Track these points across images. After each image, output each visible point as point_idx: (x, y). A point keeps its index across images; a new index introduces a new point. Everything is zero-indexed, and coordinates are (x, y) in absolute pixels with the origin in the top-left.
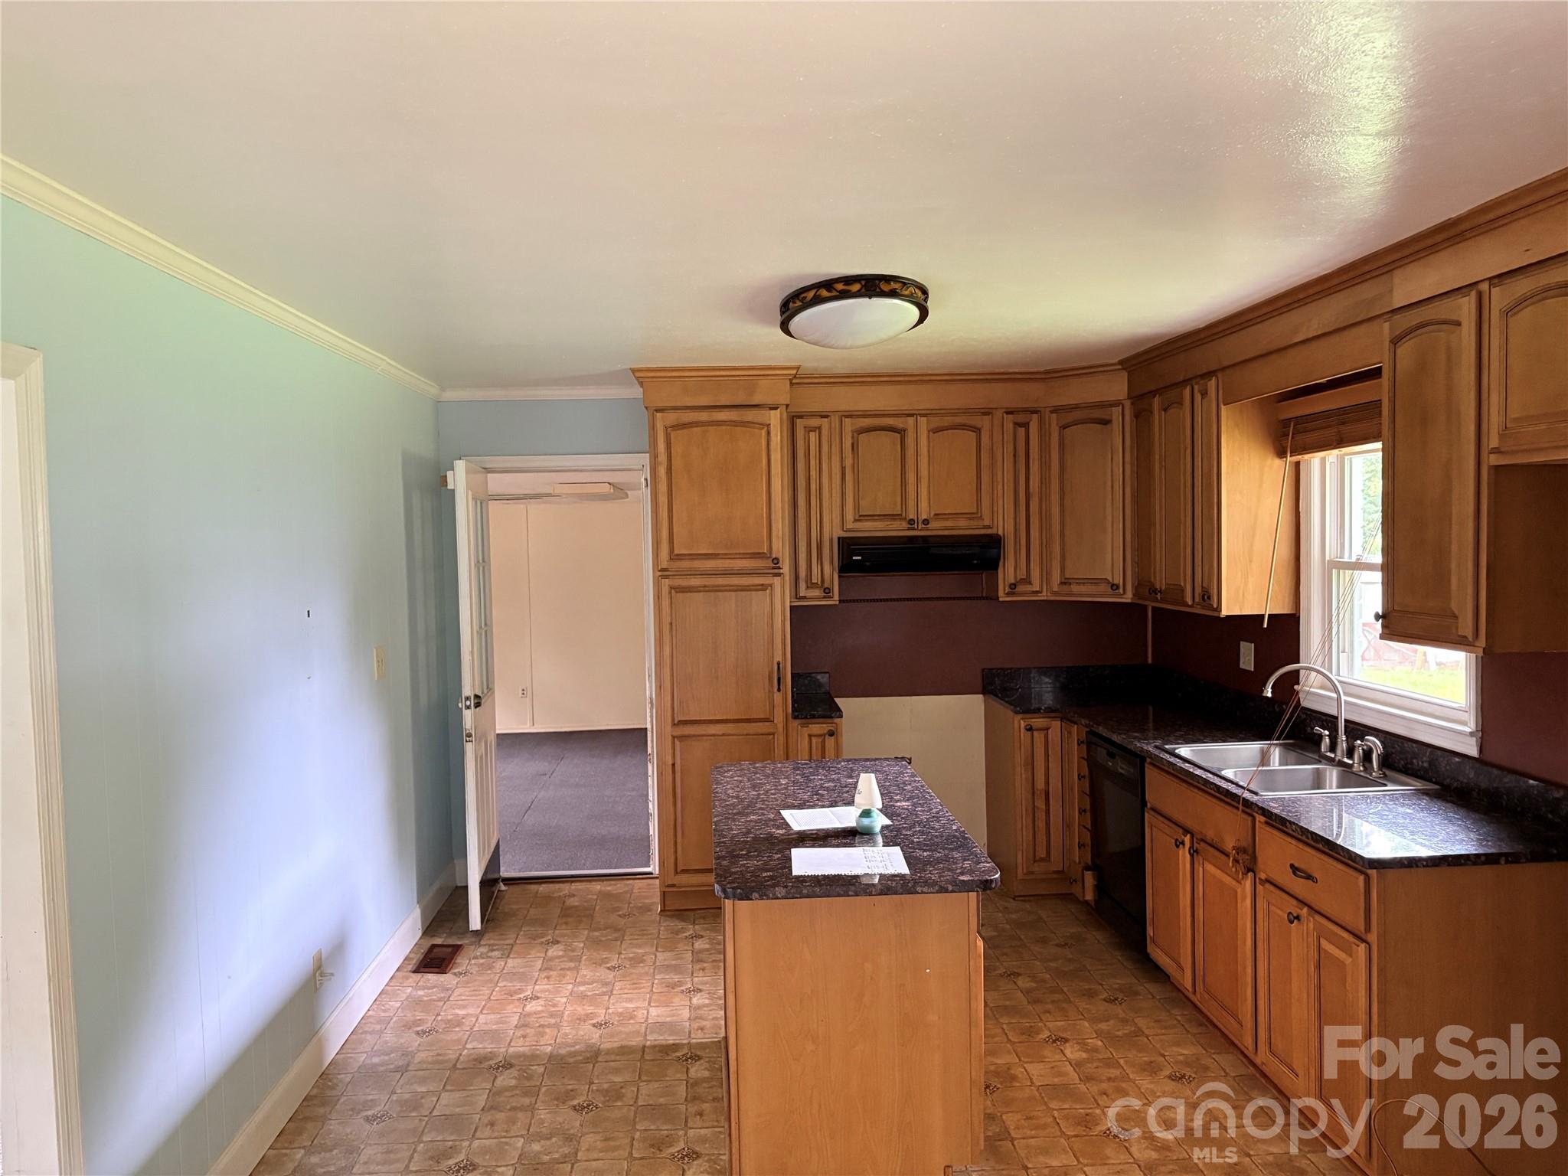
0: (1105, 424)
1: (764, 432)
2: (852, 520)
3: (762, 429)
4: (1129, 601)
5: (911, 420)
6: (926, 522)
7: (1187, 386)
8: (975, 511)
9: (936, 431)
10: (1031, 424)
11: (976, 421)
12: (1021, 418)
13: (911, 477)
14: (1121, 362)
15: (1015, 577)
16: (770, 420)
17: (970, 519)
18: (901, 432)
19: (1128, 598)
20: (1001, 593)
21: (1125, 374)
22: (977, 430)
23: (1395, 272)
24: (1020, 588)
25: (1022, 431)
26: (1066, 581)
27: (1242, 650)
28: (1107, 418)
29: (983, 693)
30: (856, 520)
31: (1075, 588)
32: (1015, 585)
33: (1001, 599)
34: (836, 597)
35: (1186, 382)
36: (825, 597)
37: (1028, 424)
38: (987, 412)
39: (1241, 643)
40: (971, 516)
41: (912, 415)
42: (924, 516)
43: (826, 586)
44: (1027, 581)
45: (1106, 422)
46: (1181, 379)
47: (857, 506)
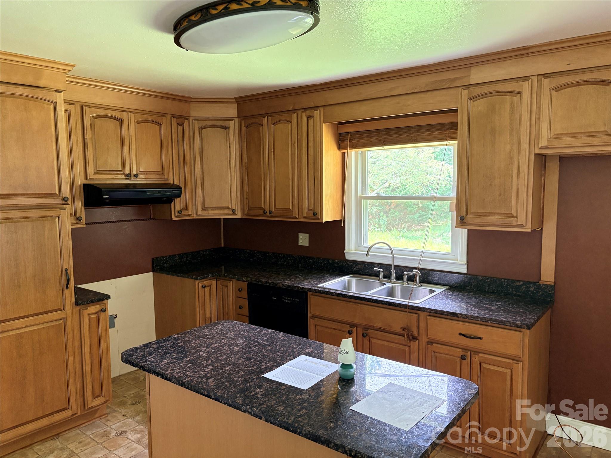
0: (226, 129)
1: (52, 107)
2: (93, 173)
3: (51, 105)
4: (240, 217)
5: (125, 114)
6: (136, 176)
7: (295, 113)
8: (159, 170)
9: (139, 122)
10: (184, 125)
11: (159, 119)
12: (180, 121)
13: (126, 149)
14: (236, 98)
15: (180, 208)
16: (56, 99)
17: (158, 174)
18: (120, 120)
19: (239, 216)
20: (173, 216)
21: (236, 105)
22: (160, 125)
23: (472, 68)
24: (184, 213)
25: (180, 128)
26: (205, 208)
27: (300, 238)
28: (227, 126)
29: (153, 271)
30: (95, 173)
31: (211, 212)
32: (181, 211)
33: (173, 219)
34: (84, 221)
35: (294, 111)
36: (77, 223)
37: (183, 124)
38: (163, 115)
39: (300, 234)
40: (158, 173)
41: (125, 111)
42: (135, 173)
43: (78, 215)
44: (185, 209)
45: (226, 128)
46: (291, 108)
47: (95, 165)
